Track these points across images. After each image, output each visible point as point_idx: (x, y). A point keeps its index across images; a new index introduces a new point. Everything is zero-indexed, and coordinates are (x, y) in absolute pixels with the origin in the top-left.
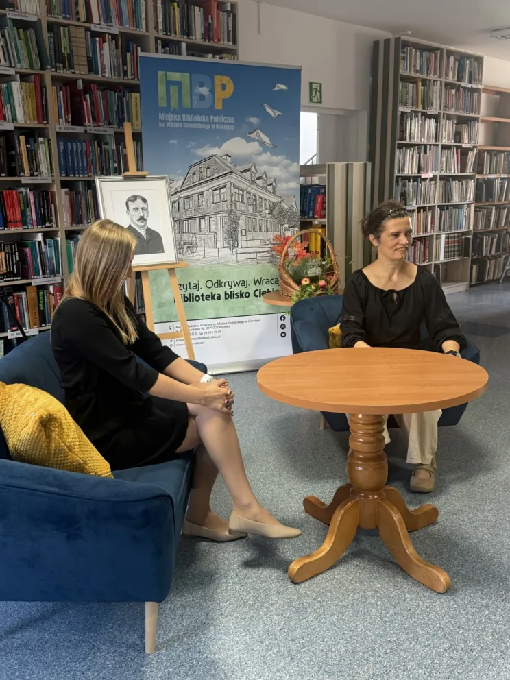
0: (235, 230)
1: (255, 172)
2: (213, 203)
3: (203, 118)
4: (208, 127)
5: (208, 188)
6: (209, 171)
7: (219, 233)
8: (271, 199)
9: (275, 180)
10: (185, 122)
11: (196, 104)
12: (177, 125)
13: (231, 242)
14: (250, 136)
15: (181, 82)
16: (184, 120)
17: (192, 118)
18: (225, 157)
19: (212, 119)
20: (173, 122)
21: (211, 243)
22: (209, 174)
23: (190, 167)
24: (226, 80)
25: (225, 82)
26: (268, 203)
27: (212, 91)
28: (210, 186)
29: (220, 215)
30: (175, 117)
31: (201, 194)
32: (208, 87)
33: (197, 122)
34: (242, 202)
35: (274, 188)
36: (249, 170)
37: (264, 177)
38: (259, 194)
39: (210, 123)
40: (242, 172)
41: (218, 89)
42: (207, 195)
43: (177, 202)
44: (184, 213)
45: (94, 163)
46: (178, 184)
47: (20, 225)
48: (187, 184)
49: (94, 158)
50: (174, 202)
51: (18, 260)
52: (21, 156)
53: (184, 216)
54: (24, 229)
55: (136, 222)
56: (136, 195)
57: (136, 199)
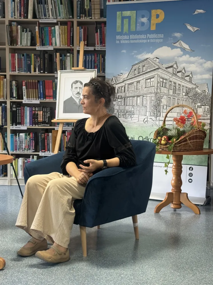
0: (159, 105)
1: (176, 67)
2: (145, 88)
3: (143, 36)
4: (145, 41)
5: (143, 78)
6: (144, 68)
7: (148, 107)
8: (187, 86)
9: (191, 73)
10: (132, 39)
11: (139, 28)
12: (127, 42)
13: (155, 112)
14: (174, 45)
15: (130, 16)
16: (130, 38)
17: (136, 37)
18: (155, 59)
19: (148, 36)
20: (125, 40)
21: (143, 112)
22: (144, 69)
23: (133, 66)
24: (159, 12)
25: (158, 13)
26: (185, 88)
27: (149, 20)
28: (144, 77)
29: (149, 95)
30: (126, 37)
31: (138, 82)
32: (147, 18)
33: (139, 39)
34: (165, 87)
35: (191, 78)
36: (172, 67)
37: (183, 71)
38: (178, 82)
39: (146, 39)
40: (166, 68)
41: (153, 18)
42: (143, 82)
43: (124, 87)
44: (128, 93)
45: (99, 66)
46: (125, 76)
47: (52, 98)
48: (130, 76)
49: (99, 63)
50: (122, 87)
51: (49, 116)
52: (56, 63)
53: (127, 95)
54: (54, 100)
55: (75, 95)
56: (78, 80)
57: (77, 83)
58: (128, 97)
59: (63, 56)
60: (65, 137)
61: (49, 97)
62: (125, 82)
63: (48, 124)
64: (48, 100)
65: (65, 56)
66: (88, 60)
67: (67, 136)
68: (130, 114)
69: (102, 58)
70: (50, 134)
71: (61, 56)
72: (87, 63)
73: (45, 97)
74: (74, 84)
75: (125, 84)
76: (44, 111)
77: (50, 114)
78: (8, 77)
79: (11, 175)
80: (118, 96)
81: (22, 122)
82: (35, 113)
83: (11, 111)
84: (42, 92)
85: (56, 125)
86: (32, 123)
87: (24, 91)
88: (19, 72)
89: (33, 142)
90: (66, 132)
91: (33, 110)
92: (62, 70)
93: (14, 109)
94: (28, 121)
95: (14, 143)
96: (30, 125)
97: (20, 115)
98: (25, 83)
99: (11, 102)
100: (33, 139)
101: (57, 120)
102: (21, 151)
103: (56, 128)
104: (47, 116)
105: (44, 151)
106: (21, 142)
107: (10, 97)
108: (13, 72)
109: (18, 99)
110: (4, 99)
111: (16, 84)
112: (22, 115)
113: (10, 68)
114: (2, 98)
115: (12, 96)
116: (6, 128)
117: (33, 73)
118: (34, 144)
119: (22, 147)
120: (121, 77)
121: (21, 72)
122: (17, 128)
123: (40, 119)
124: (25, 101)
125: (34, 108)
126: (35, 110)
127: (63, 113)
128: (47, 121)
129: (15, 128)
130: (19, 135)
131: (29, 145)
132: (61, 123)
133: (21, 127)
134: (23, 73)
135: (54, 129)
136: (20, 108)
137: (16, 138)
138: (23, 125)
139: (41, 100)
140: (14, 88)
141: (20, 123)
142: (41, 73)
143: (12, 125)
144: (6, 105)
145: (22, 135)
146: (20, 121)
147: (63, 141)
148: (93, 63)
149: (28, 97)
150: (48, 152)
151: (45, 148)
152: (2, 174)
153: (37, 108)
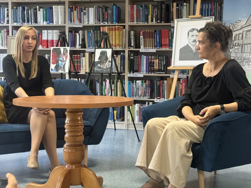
43: (242, 34)
44: (245, 40)
45: (215, 14)
46: (243, 23)
47: (168, 47)
48: (249, 22)
49: (215, 12)
50: (240, 34)
51: (164, 64)
52: (173, 13)
53: (245, 42)
54: (169, 49)
55: (191, 42)
56: (194, 28)
57: (194, 30)
58: (245, 44)
59: (180, 6)
60: (180, 84)
61: (165, 45)
62: (243, 29)
63: (163, 72)
64: (163, 49)
65: (182, 5)
66: (205, 9)
67: (181, 84)
68: (247, 62)
69: (219, 6)
70: (165, 82)
71: (177, 5)
72: (204, 12)
73: (161, 46)
74: (190, 32)
75: (244, 31)
76: (159, 59)
77: (165, 62)
78: (127, 27)
79: (128, 120)
80: (235, 44)
81: (139, 70)
82: (151, 61)
83: (129, 60)
84: (158, 41)
85: (171, 73)
86: (148, 70)
87: (142, 40)
88: (137, 22)
89: (149, 89)
90: (181, 79)
91: (150, 58)
92: (179, 18)
93: (132, 58)
94: (145, 69)
95: (131, 89)
96: (147, 73)
97: (137, 63)
98: (143, 32)
99: (129, 51)
100: (148, 86)
101: (173, 67)
102: (138, 97)
103: (171, 76)
104: (163, 64)
105: (159, 98)
106: (138, 89)
107: (128, 47)
108: (131, 23)
109: (135, 48)
110: (123, 48)
111: (134, 33)
112: (139, 63)
113: (129, 19)
114: (121, 47)
115: (130, 45)
116: (124, 76)
117: (150, 23)
118: (149, 90)
119: (138, 94)
120: (239, 24)
121: (139, 22)
122: (134, 75)
123: (156, 67)
124: (142, 50)
125: (150, 56)
126: (151, 59)
127: (179, 60)
128: (162, 69)
129: (132, 75)
130: (135, 82)
131: (145, 92)
132: (177, 70)
133: (138, 74)
134: (141, 24)
135: (169, 77)
136: (137, 57)
137: (133, 85)
138: (140, 73)
139: (157, 48)
140: (132, 37)
141: (137, 71)
142: (158, 23)
143: (130, 73)
144: (124, 54)
145: (139, 82)
146: (137, 69)
147: (178, 88)
148: (209, 11)
149: (145, 46)
150: (163, 98)
151: (160, 95)
152: (120, 118)
153: (153, 57)
